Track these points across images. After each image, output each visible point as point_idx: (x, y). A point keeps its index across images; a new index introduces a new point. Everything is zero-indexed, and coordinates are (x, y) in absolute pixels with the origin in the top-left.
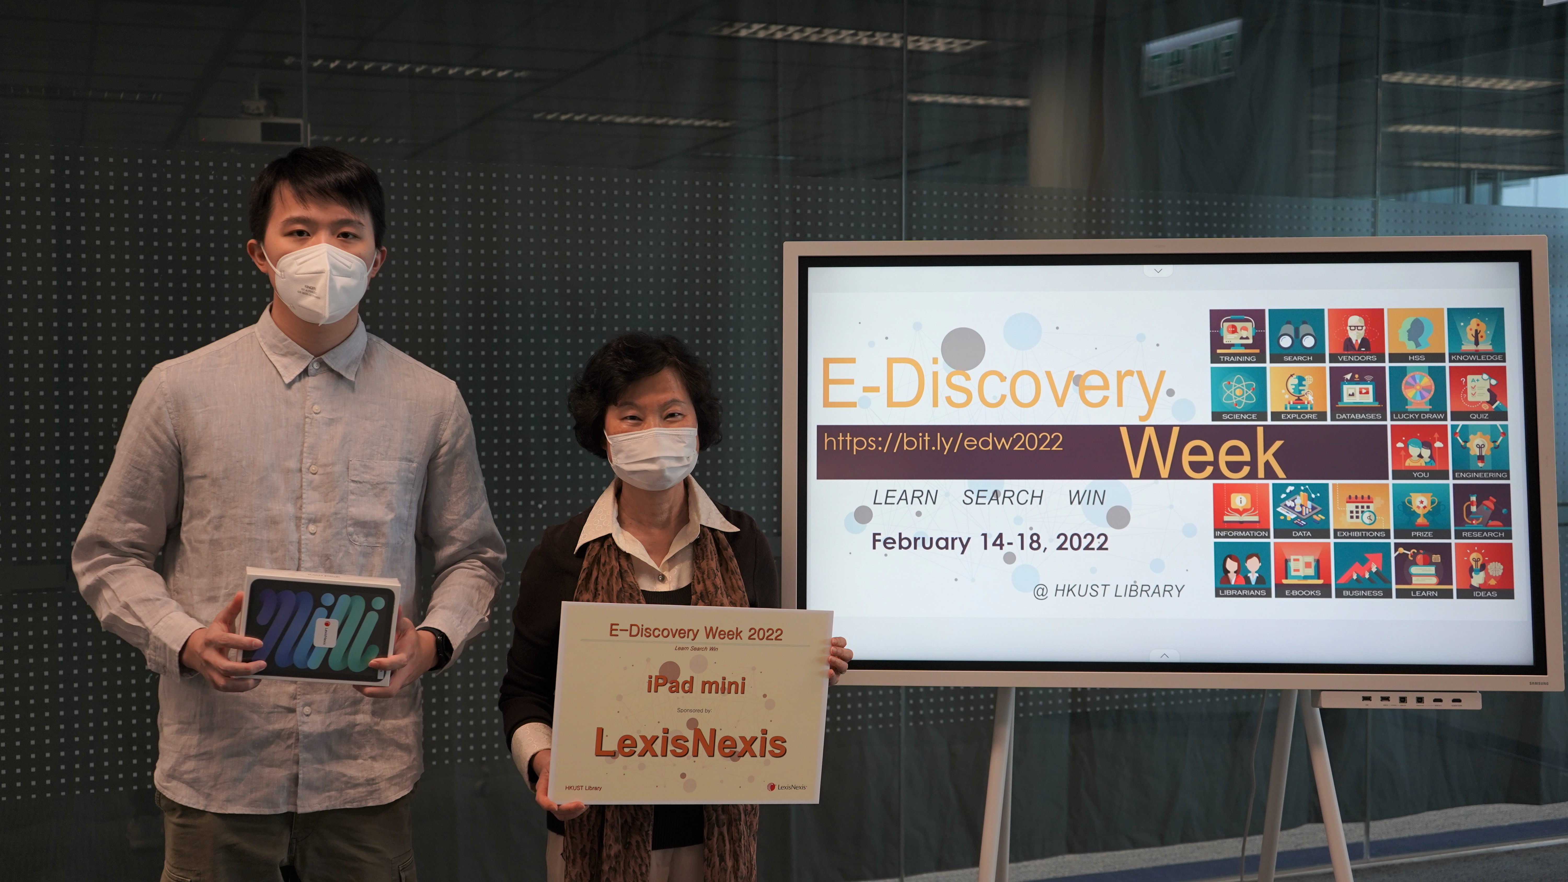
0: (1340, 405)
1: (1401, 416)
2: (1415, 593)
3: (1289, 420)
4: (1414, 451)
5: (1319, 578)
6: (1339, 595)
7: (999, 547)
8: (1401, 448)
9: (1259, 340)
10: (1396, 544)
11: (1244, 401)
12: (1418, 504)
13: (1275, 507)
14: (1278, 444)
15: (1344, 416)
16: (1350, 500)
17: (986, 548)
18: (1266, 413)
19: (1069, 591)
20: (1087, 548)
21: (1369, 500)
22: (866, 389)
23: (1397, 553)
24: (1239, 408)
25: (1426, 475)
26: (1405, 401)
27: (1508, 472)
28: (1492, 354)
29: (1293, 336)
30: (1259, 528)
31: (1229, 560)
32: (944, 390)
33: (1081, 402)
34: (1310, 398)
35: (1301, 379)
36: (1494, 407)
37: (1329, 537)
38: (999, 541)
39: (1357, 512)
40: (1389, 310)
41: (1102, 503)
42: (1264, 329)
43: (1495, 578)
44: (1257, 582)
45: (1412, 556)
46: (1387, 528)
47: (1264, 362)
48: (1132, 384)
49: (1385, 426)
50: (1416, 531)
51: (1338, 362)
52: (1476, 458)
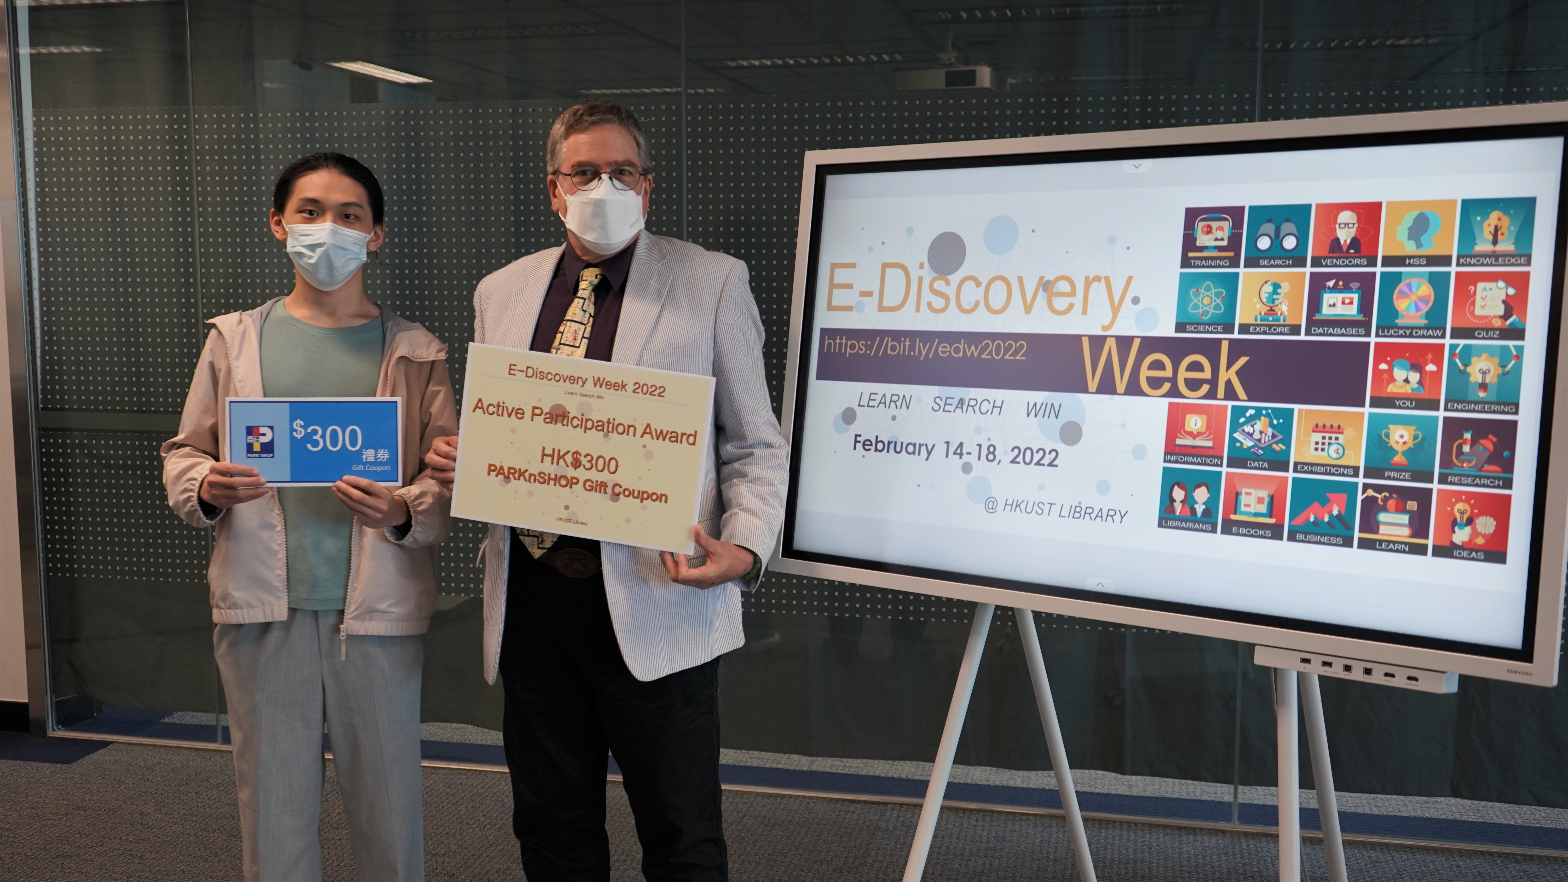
0: (1318, 317)
1: (1388, 332)
2: (1380, 545)
3: (1258, 333)
4: (1399, 374)
5: (1271, 517)
6: (1292, 538)
7: (958, 456)
8: (1384, 371)
9: (1234, 241)
10: (1364, 484)
11: (1211, 311)
12: (1397, 438)
13: (1232, 432)
14: (1243, 360)
15: (1321, 330)
16: (1316, 429)
17: (947, 456)
18: (1233, 325)
19: (1016, 507)
20: (1038, 464)
21: (1339, 430)
22: (863, 294)
23: (1365, 495)
24: (1205, 318)
25: (1411, 404)
26: (1396, 313)
27: (1517, 405)
28: (1513, 256)
29: (1273, 237)
30: (1211, 455)
31: (1176, 487)
32: (927, 296)
33: (1048, 309)
34: (1285, 308)
35: (1276, 286)
36: (1508, 322)
37: (1287, 470)
38: (960, 451)
39: (1323, 444)
40: (1388, 203)
41: (1057, 417)
42: (1242, 228)
43: (1484, 536)
44: (1203, 515)
45: (1382, 500)
46: (1356, 465)
47: (1238, 266)
48: (1098, 290)
49: (1368, 344)
50: (1391, 470)
51: (1322, 266)
52: (1478, 386)
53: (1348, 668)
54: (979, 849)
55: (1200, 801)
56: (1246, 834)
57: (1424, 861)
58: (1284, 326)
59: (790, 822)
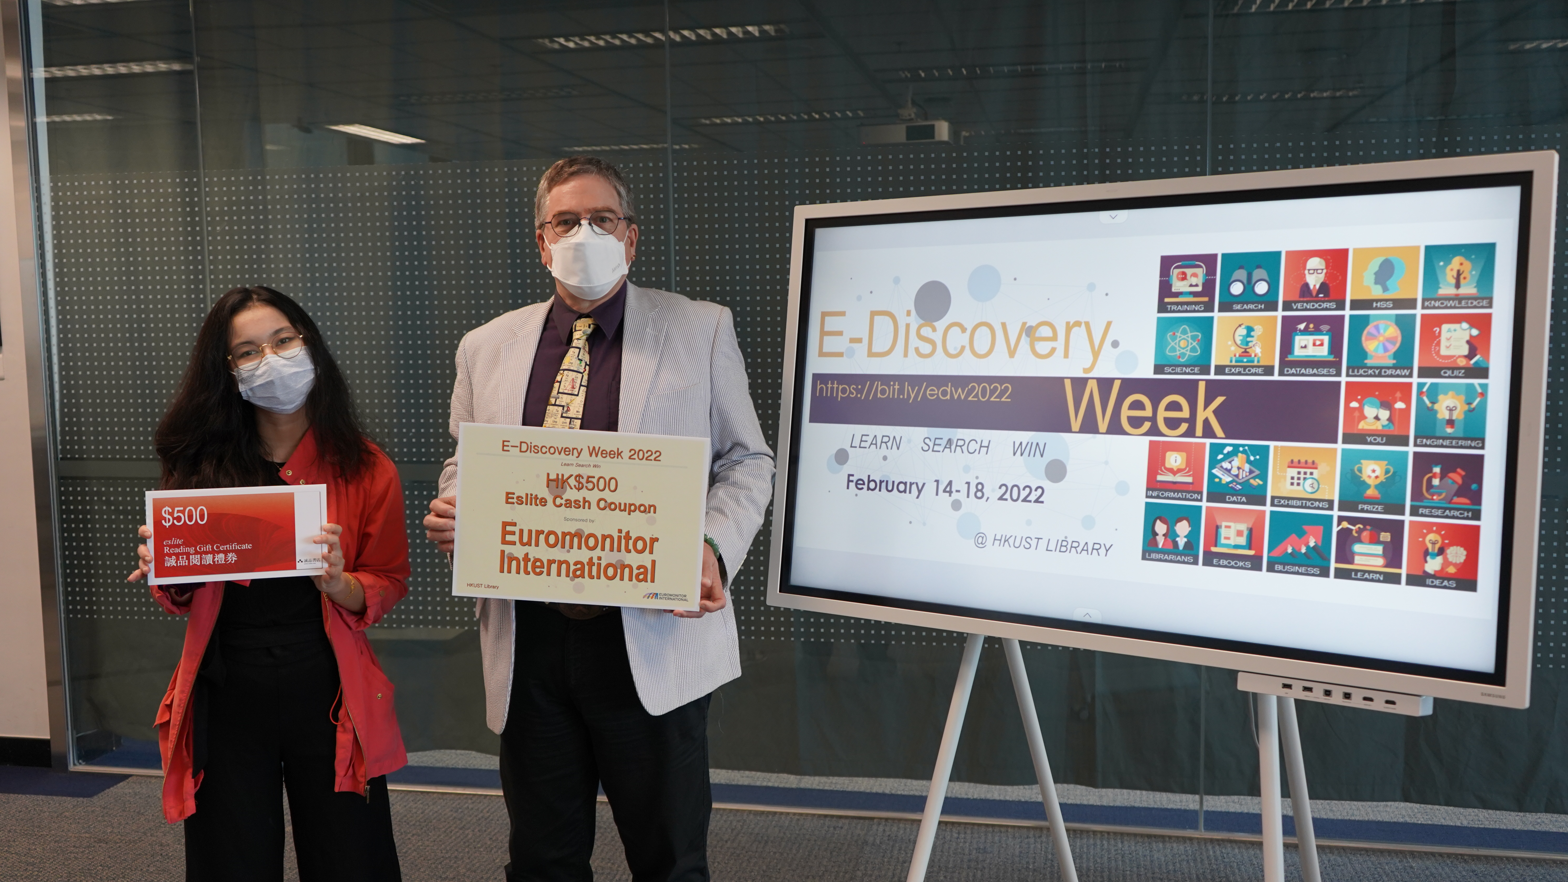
0: (1290, 358)
1: (1358, 372)
2: (1356, 575)
3: (1233, 374)
4: (1370, 411)
5: (1250, 549)
6: (1271, 569)
7: (948, 494)
9: (1209, 287)
10: (1339, 517)
11: (1188, 353)
12: (1370, 473)
13: (1210, 468)
14: (1220, 400)
15: (1293, 371)
16: (1292, 465)
17: (937, 494)
18: (1209, 366)
19: (1005, 541)
20: (1025, 500)
21: (1314, 466)
22: (852, 340)
23: (1340, 527)
24: (1182, 361)
26: (1364, 354)
27: (1483, 440)
28: (1476, 299)
29: (1245, 282)
30: (1193, 490)
31: (1158, 522)
32: (914, 342)
33: (1031, 353)
34: (1258, 350)
35: (1250, 329)
36: (1472, 362)
37: (1264, 504)
38: (949, 489)
39: (1299, 479)
40: (1355, 250)
41: (1042, 456)
42: (1215, 274)
43: (1455, 565)
44: (1184, 548)
45: (1357, 532)
46: (1331, 498)
47: (1212, 311)
48: (1079, 334)
49: (1339, 383)
50: (1365, 503)
51: (1292, 310)
52: (1445, 422)
53: (1328, 693)
54: (962, 861)
55: (1167, 810)
56: (1212, 841)
57: (1380, 864)
59: (782, 838)
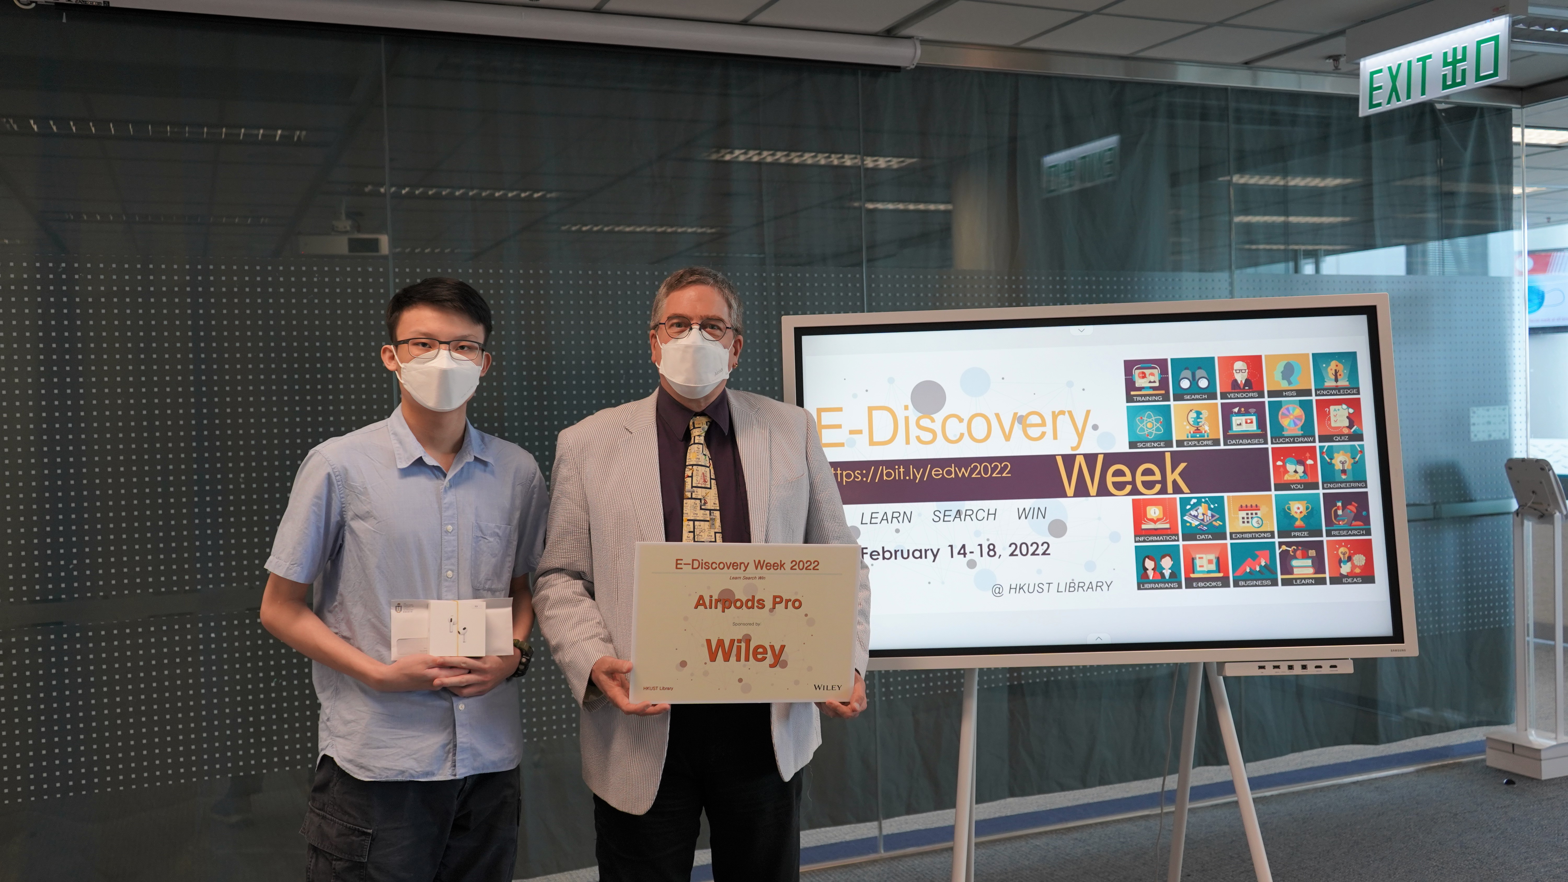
0: (1230, 433)
1: (1279, 440)
2: (1296, 582)
3: (1190, 446)
4: (1291, 467)
5: (1219, 572)
6: (1236, 585)
7: (963, 556)
8: (1280, 466)
9: (1164, 383)
10: (1279, 542)
11: (1154, 432)
12: (1296, 510)
13: (1182, 516)
14: (1182, 466)
15: (1234, 442)
16: (1241, 508)
17: (952, 557)
18: (1171, 442)
19: (1020, 589)
20: (1033, 554)
21: (1257, 508)
22: (852, 432)
23: (1281, 550)
24: (1150, 438)
25: (1301, 487)
26: (1282, 428)
27: (1366, 482)
28: (1349, 389)
29: (1191, 379)
30: (1170, 533)
31: (1147, 559)
32: (914, 431)
33: (1024, 436)
34: (1207, 428)
35: (1199, 413)
36: (1352, 430)
37: (1226, 539)
38: (963, 551)
39: (1248, 518)
40: (1266, 356)
41: (1044, 518)
42: (1167, 374)
43: (1359, 567)
44: (1170, 577)
45: (1292, 552)
46: (1272, 530)
47: (1169, 400)
48: (1064, 421)
49: (1267, 449)
50: (1295, 531)
52: (1340, 472)
53: (1291, 667)
58: (1209, 440)
